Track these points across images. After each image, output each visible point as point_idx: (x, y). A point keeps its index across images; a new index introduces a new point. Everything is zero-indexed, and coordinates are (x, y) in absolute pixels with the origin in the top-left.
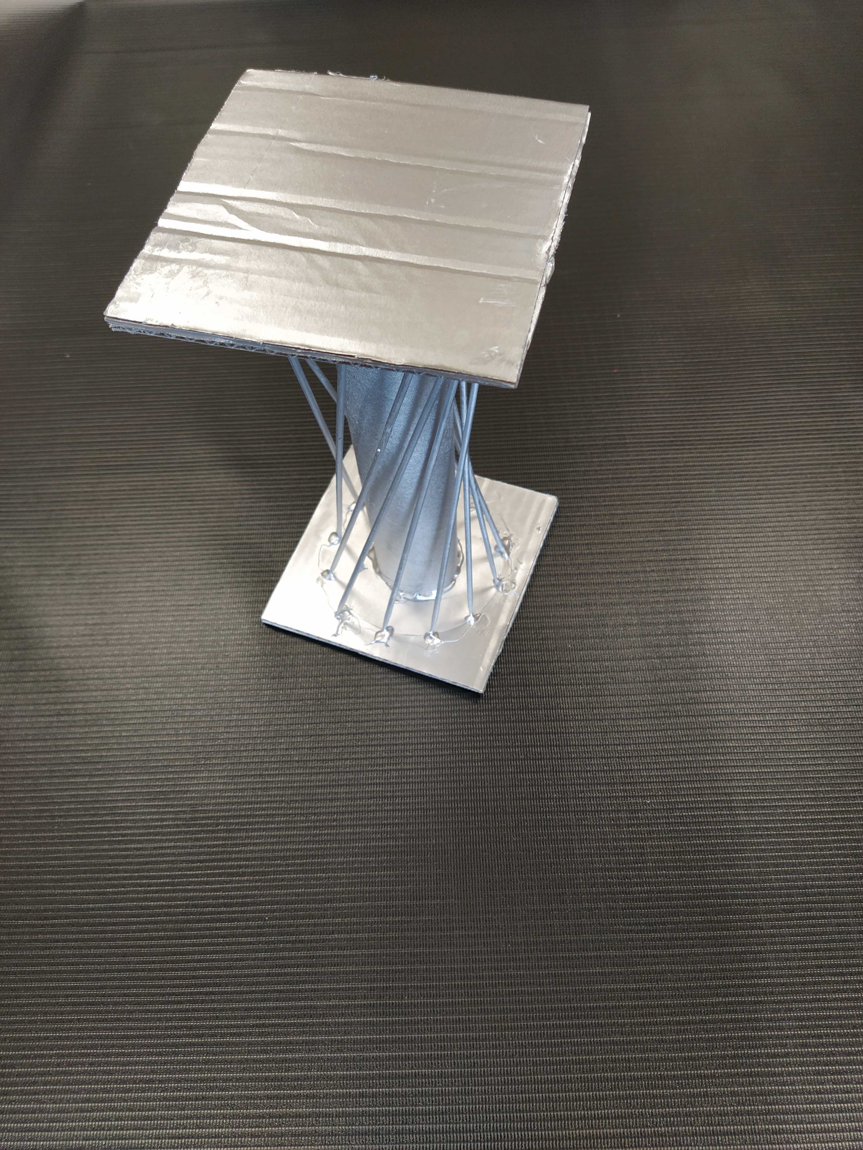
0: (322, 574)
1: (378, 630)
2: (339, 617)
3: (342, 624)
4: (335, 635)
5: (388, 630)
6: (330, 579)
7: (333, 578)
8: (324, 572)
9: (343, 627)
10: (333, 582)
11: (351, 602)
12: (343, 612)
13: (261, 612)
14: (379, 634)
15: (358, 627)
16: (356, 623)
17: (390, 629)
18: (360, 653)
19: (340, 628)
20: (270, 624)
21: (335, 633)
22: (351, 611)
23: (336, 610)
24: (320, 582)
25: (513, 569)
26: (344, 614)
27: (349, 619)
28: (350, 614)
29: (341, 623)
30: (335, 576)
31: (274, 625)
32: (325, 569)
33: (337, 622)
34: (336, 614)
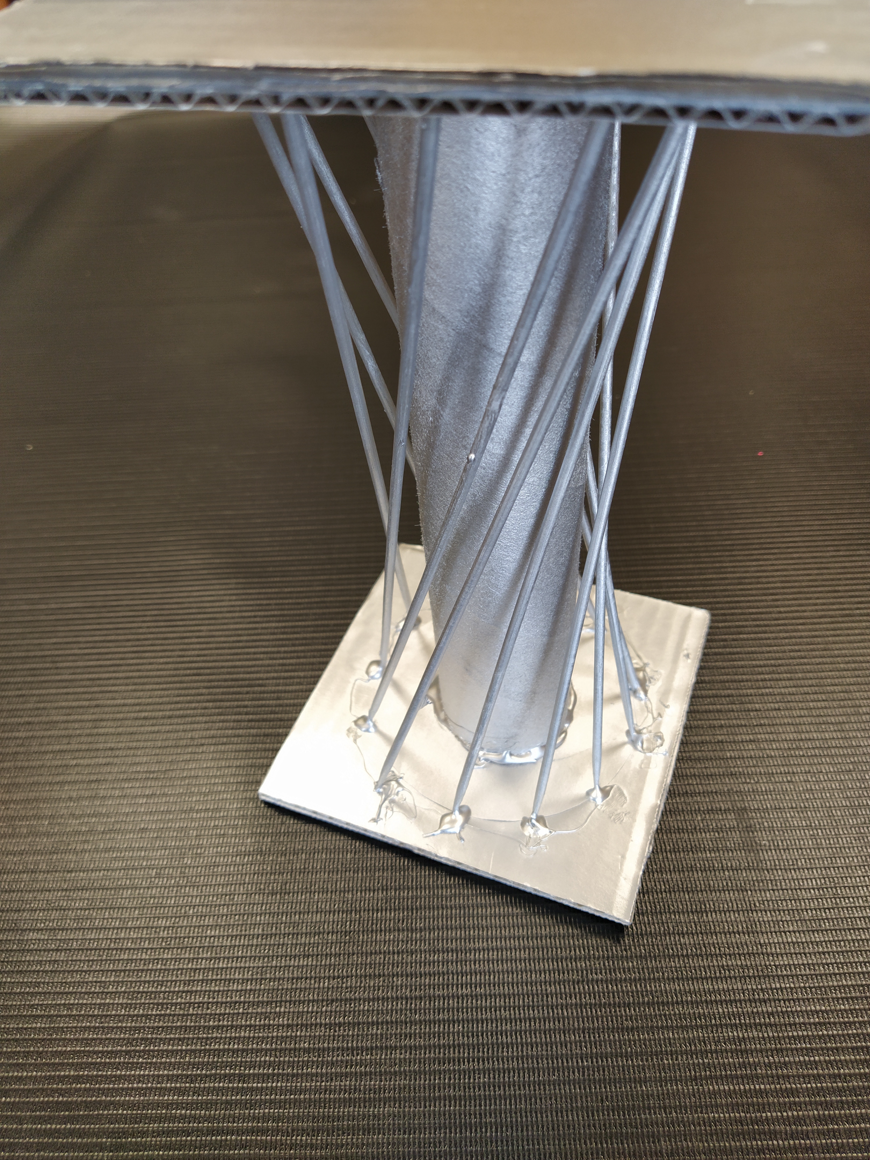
0: (356, 722)
1: (446, 811)
2: (381, 790)
3: (387, 802)
4: (375, 820)
5: (461, 812)
6: (367, 730)
7: (372, 729)
8: (359, 719)
9: (387, 807)
10: (372, 735)
11: (400, 767)
12: (387, 782)
13: (259, 783)
14: (447, 819)
15: (412, 806)
16: (409, 801)
17: (464, 809)
18: (416, 851)
19: (383, 810)
20: (272, 801)
21: (375, 816)
22: (401, 781)
23: (377, 779)
24: (352, 734)
25: (655, 715)
26: (389, 785)
27: (397, 794)
28: (399, 785)
29: (385, 800)
30: (375, 726)
31: (278, 803)
32: (360, 716)
33: (379, 799)
34: (377, 785)
